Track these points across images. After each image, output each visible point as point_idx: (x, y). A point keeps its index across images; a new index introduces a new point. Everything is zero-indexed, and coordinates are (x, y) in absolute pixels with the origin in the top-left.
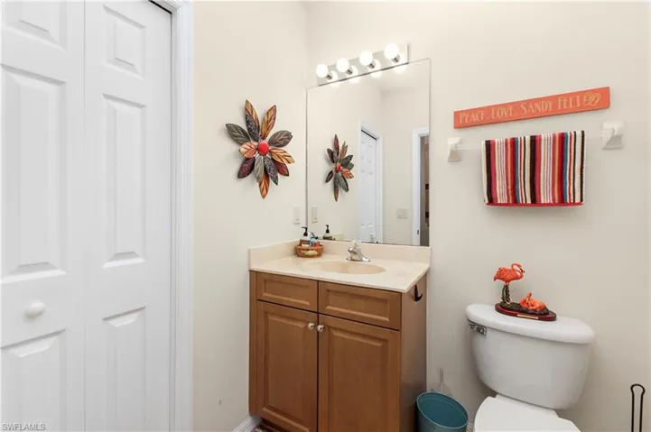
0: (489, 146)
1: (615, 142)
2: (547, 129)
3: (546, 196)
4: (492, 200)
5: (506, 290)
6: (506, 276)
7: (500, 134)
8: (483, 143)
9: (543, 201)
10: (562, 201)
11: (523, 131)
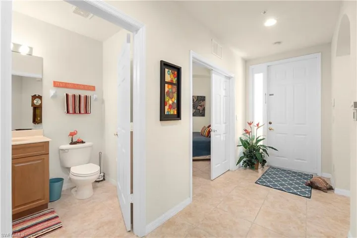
0: (67, 95)
1: (96, 99)
2: (83, 93)
3: (82, 111)
4: (68, 112)
5: (72, 139)
6: (72, 134)
7: (71, 92)
8: (65, 94)
9: (82, 112)
10: (86, 112)
11: (77, 92)
